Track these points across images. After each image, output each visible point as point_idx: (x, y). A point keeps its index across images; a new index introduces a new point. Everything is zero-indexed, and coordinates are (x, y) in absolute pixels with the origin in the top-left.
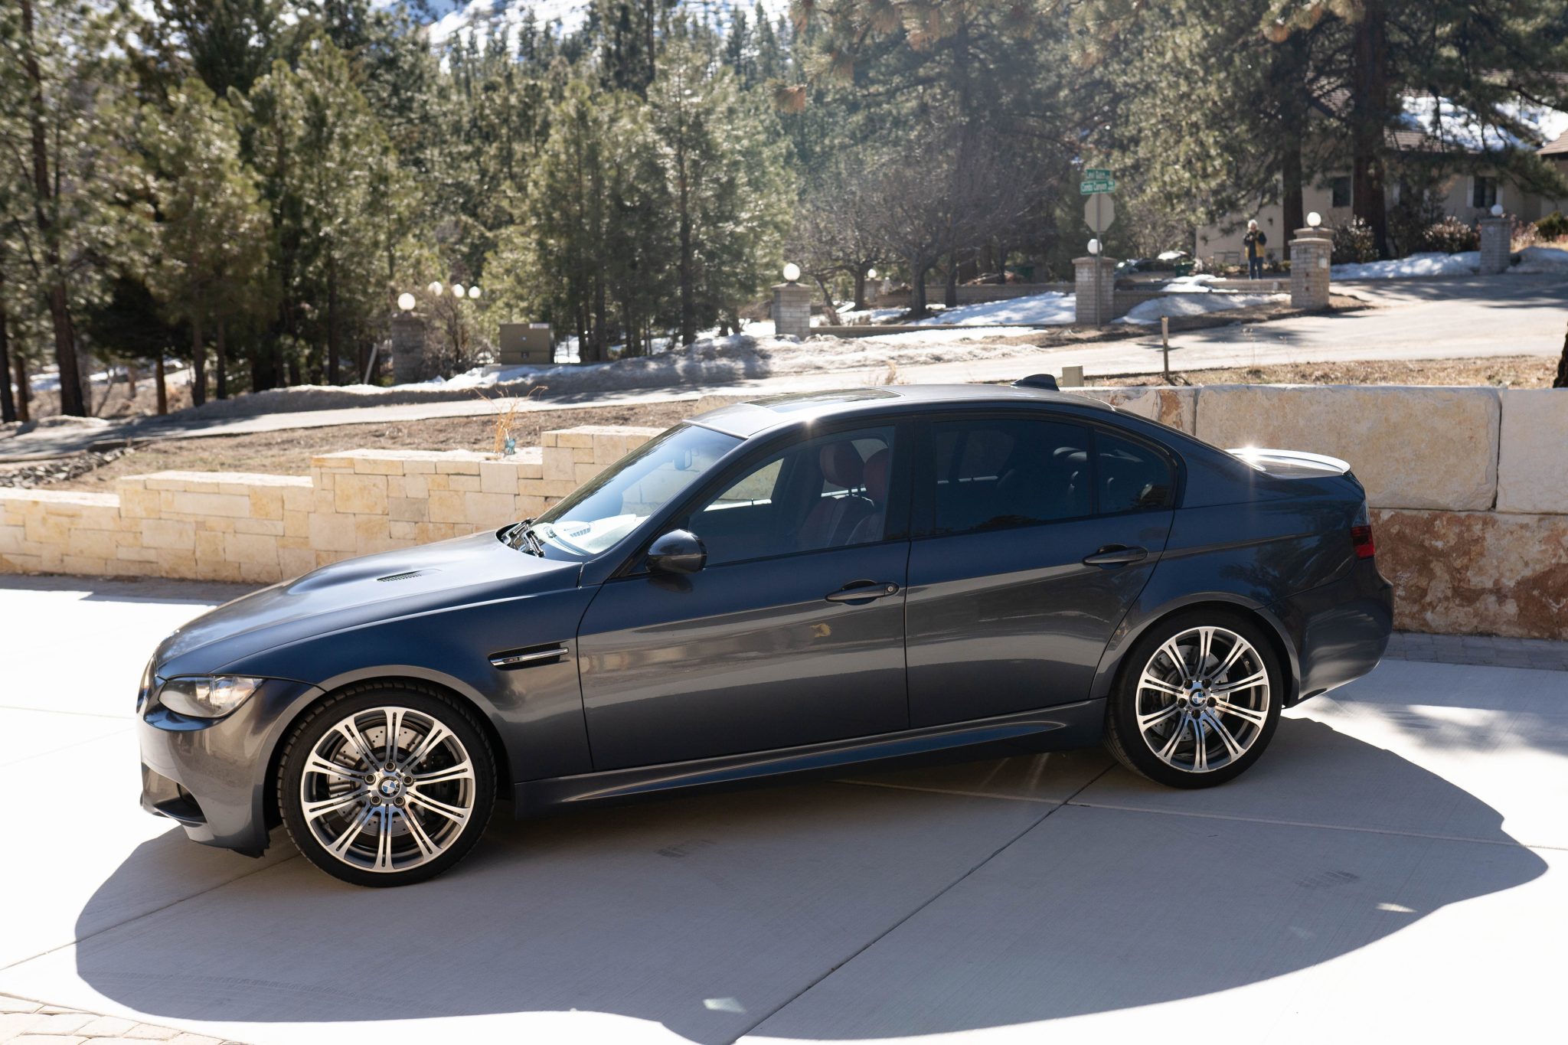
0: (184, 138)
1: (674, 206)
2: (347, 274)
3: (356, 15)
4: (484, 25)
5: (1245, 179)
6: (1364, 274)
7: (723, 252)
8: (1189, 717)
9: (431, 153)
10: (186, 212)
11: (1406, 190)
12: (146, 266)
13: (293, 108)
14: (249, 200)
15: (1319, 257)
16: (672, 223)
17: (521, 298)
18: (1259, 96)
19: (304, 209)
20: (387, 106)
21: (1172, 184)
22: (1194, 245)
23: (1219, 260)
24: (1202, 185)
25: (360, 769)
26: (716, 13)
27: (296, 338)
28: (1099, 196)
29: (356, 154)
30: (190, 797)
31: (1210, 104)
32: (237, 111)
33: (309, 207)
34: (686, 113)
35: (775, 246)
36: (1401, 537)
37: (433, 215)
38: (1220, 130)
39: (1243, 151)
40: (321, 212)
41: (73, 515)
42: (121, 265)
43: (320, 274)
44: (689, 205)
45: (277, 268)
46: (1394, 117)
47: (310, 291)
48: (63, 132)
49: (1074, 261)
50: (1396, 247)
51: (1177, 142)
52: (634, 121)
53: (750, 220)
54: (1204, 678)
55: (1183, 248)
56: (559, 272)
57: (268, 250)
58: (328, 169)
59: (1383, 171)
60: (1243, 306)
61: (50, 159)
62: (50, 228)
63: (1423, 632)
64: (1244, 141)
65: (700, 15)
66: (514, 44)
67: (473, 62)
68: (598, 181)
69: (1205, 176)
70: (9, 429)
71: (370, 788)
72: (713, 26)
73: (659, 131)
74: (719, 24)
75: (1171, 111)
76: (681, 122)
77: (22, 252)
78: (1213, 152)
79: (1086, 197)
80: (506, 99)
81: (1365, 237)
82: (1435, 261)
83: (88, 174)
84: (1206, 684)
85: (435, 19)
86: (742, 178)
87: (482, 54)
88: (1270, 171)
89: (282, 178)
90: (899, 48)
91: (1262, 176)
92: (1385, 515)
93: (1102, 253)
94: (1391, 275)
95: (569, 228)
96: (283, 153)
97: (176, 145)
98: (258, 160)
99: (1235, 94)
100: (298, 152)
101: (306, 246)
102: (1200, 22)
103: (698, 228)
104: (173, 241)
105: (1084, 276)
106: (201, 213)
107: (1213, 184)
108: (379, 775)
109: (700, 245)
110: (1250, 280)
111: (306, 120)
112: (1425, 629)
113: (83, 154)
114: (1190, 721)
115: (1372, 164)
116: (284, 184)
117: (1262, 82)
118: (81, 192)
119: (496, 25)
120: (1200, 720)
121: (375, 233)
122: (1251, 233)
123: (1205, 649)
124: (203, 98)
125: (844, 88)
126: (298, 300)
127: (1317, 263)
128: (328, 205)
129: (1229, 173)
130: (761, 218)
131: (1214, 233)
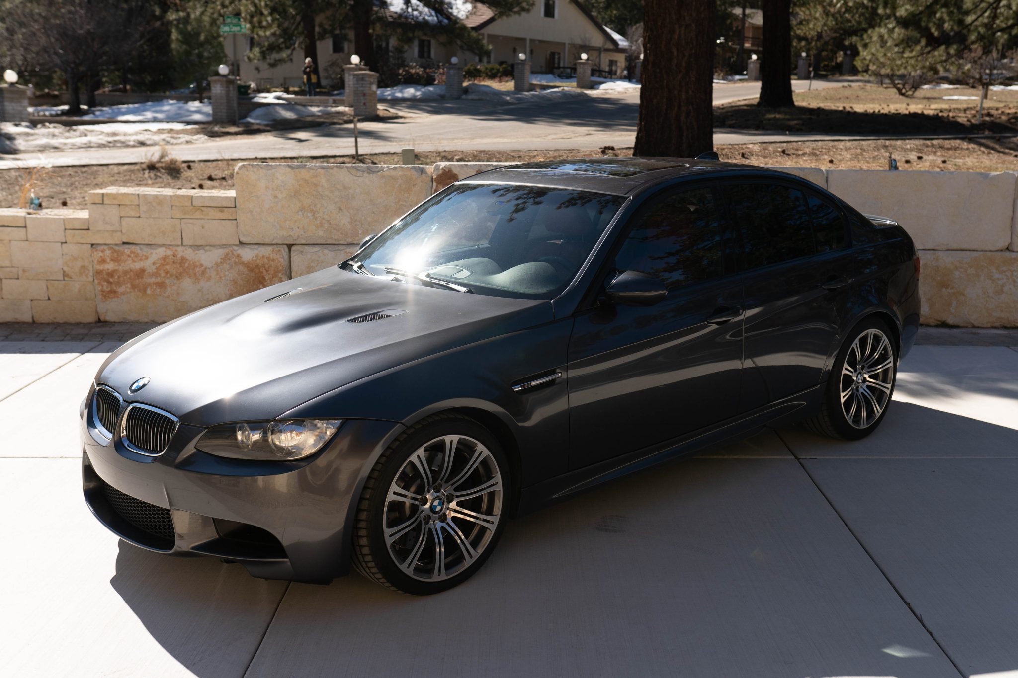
15: (371, 84)
28: (234, 36)
60: (320, 114)
64: (288, 6)
71: (422, 509)
82: (417, 90)
93: (227, 74)
105: (217, 90)
107: (268, 33)
110: (308, 97)
122: (308, 67)
127: (370, 88)
129: (278, 27)
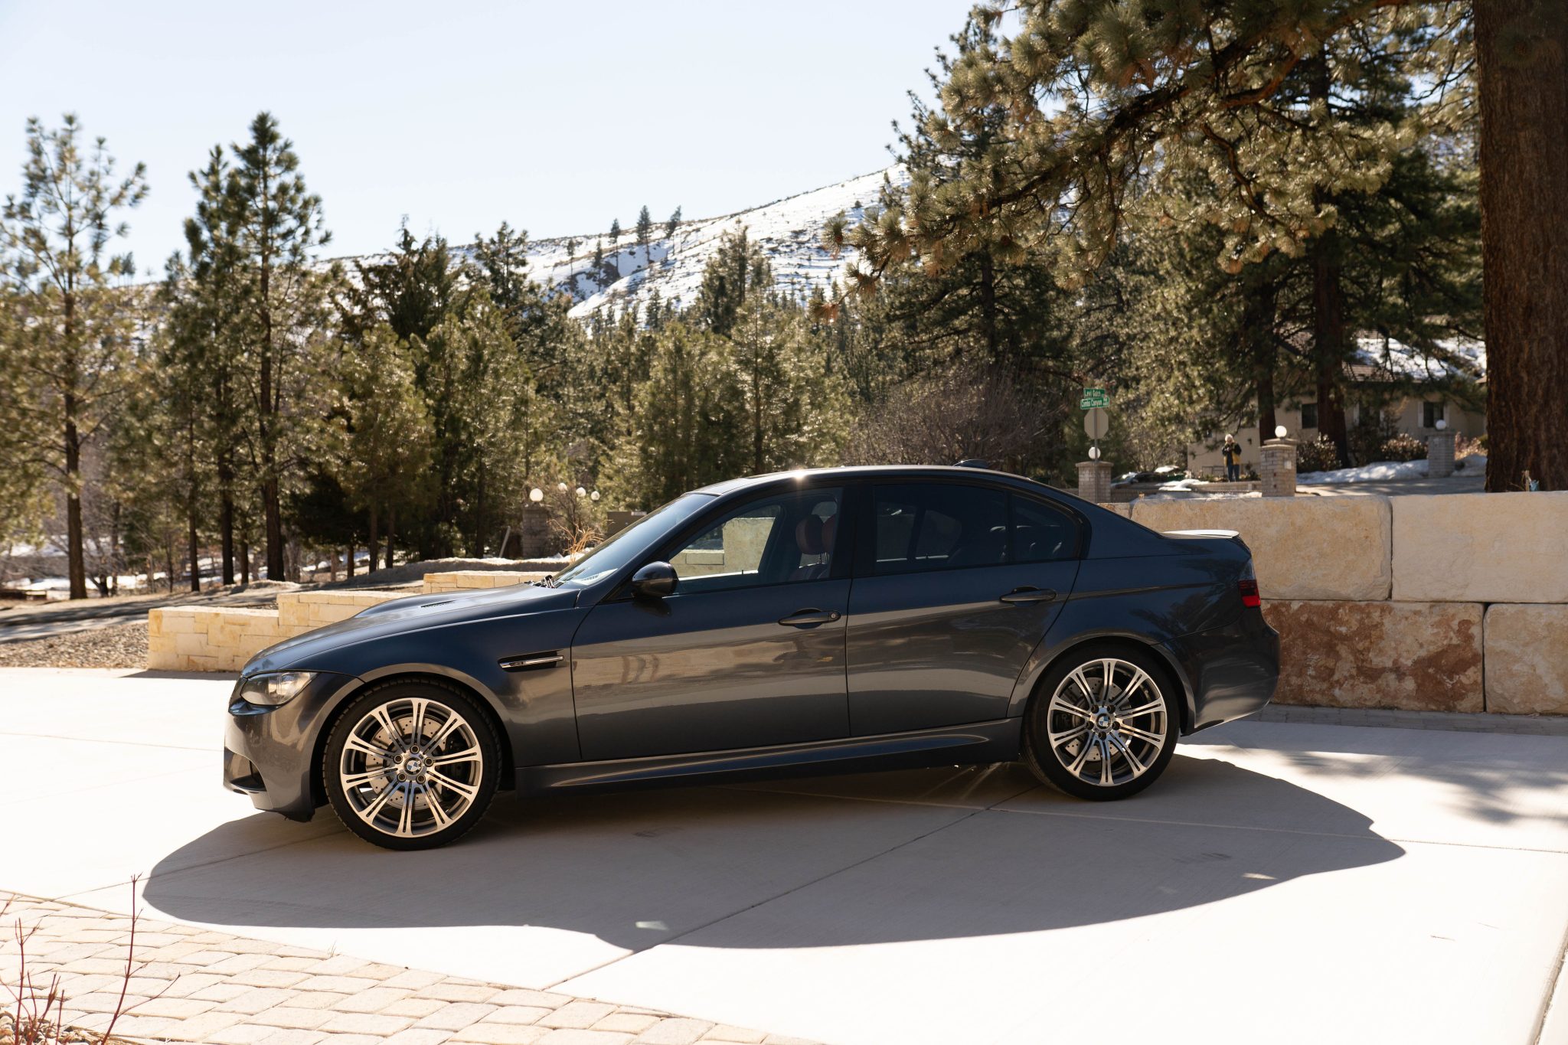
0: (373, 368)
1: (750, 421)
2: (494, 477)
3: (514, 286)
4: (620, 302)
5: (1225, 405)
6: (1328, 480)
7: (789, 457)
8: (1096, 738)
9: (569, 391)
10: (372, 426)
11: (1364, 411)
12: (338, 466)
13: (458, 348)
14: (420, 416)
15: (1284, 460)
16: (749, 434)
17: (627, 493)
18: (1235, 336)
19: (462, 424)
20: (534, 353)
21: (1164, 410)
22: (1186, 461)
23: (1208, 472)
24: (1189, 409)
25: (391, 752)
26: (800, 290)
27: (451, 525)
28: (1096, 410)
29: (504, 383)
30: (258, 774)
31: (1193, 344)
32: (416, 351)
33: (465, 423)
34: (761, 348)
35: (831, 454)
36: (1309, 623)
37: (567, 437)
38: (1204, 366)
39: (1222, 381)
40: (475, 428)
41: (244, 624)
42: (320, 464)
43: (473, 475)
44: (762, 421)
45: (439, 471)
46: (1350, 353)
47: (463, 490)
48: (284, 366)
49: (1077, 465)
50: (1357, 459)
51: (1169, 378)
52: (721, 354)
53: (811, 432)
54: (1109, 704)
55: (1177, 464)
56: (657, 472)
57: (432, 455)
58: (482, 394)
59: (1342, 396)
61: (273, 385)
62: (268, 437)
63: (1333, 706)
64: (1224, 373)
65: (788, 292)
66: (642, 316)
67: (610, 330)
68: (690, 400)
69: (1191, 402)
71: (396, 766)
72: (798, 301)
73: (740, 362)
74: (803, 299)
75: (1163, 352)
76: (757, 356)
77: (247, 456)
78: (1197, 383)
79: (1085, 412)
80: (628, 348)
81: (1328, 450)
83: (299, 395)
84: (1111, 710)
85: (583, 298)
86: (805, 399)
87: (617, 324)
88: (1246, 398)
89: (447, 402)
90: (939, 305)
91: (1239, 401)
92: (1295, 606)
93: (1101, 458)
94: (1351, 480)
95: (666, 438)
96: (449, 383)
97: (367, 373)
98: (430, 388)
99: (1214, 336)
100: (460, 382)
101: (461, 454)
102: (1184, 280)
103: (770, 439)
104: (360, 447)
105: (1085, 477)
106: (383, 423)
108: (405, 756)
109: (769, 451)
111: (467, 357)
112: (1334, 703)
113: (297, 382)
114: (1097, 742)
115: (1332, 390)
116: (448, 407)
117: (1236, 326)
118: (293, 410)
119: (629, 302)
120: (1107, 741)
121: (517, 444)
122: (1228, 446)
123: (1108, 680)
124: (389, 338)
125: (895, 337)
126: (455, 497)
127: (1284, 466)
128: (481, 422)
129: (1211, 399)
130: (820, 430)
131: (1200, 449)
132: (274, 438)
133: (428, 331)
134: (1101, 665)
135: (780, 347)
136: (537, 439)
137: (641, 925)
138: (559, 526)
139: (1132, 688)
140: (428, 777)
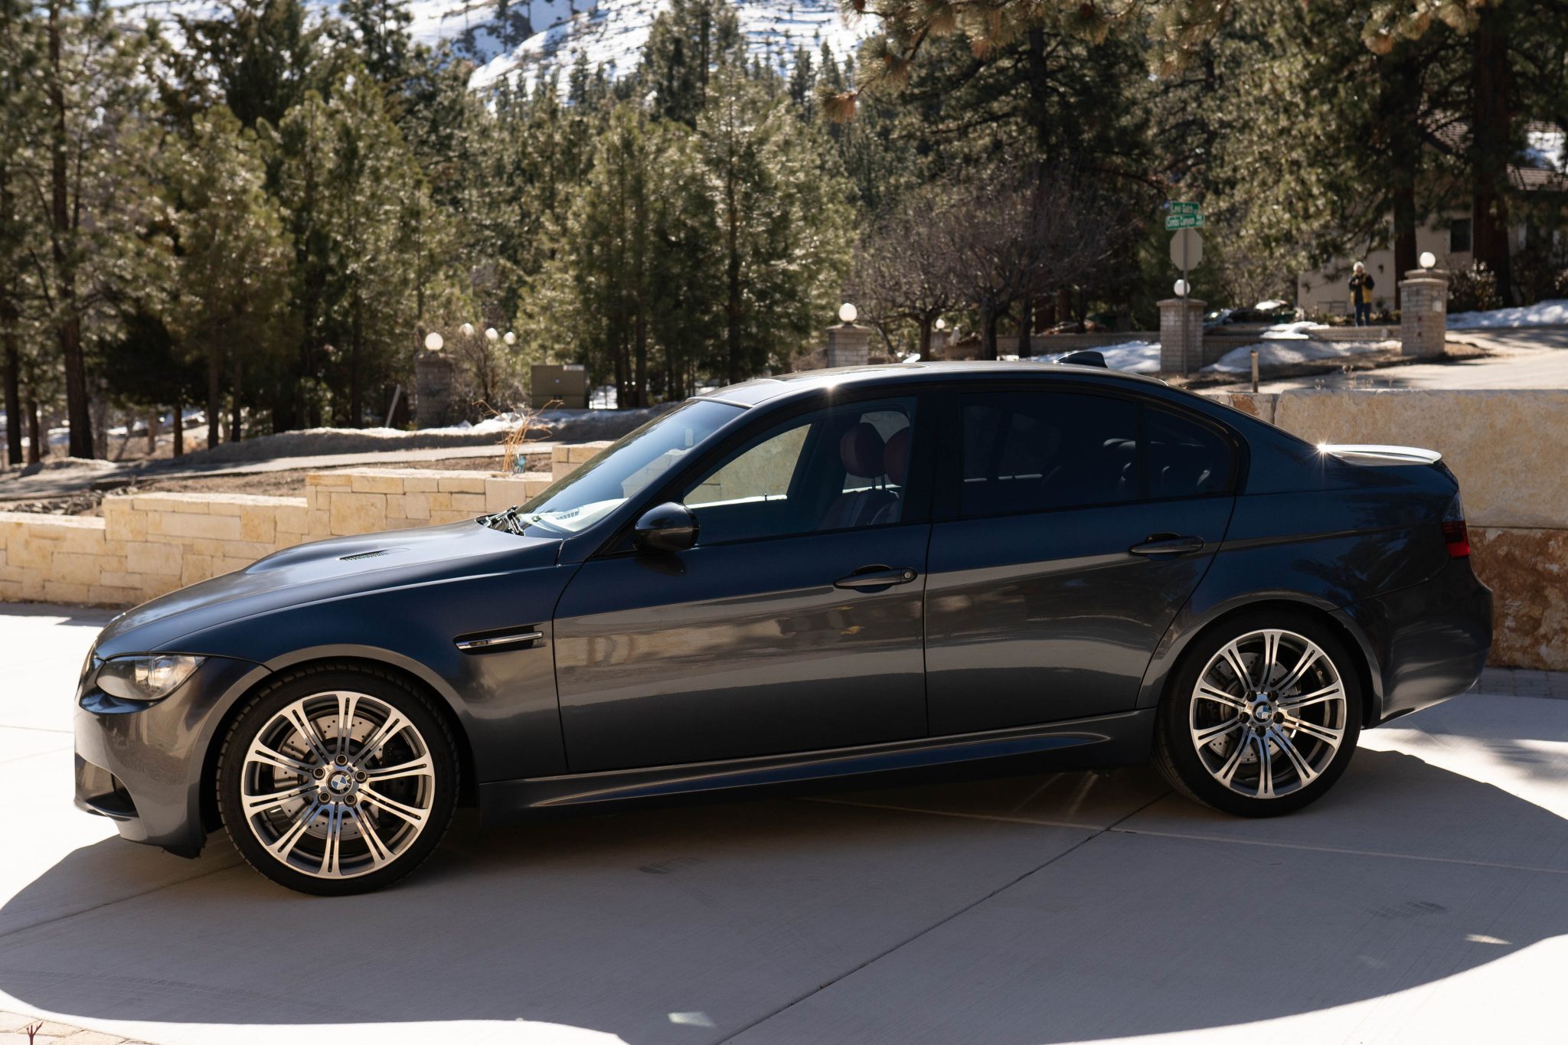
0: (207, 167)
1: (722, 241)
2: (374, 314)
3: (395, 49)
4: (533, 68)
5: (1351, 221)
6: (1485, 323)
7: (775, 291)
8: (1253, 734)
9: (471, 194)
10: (207, 247)
11: (1532, 230)
12: (163, 302)
13: (323, 139)
14: (274, 233)
15: (1433, 299)
16: (721, 260)
17: (558, 338)
18: (1366, 129)
19: (331, 244)
20: (423, 142)
21: (1270, 227)
22: (1296, 295)
23: (1324, 310)
24: (1304, 226)
25: (309, 763)
26: (779, 53)
27: (318, 381)
28: (1186, 231)
29: (387, 188)
30: (124, 791)
31: (1312, 139)
32: (265, 142)
33: (335, 242)
34: (738, 142)
35: (831, 287)
36: (1510, 559)
37: (469, 258)
38: (1324, 168)
39: (1348, 189)
40: (348, 249)
41: (56, 537)
42: (137, 300)
43: (346, 313)
44: (738, 242)
45: (300, 307)
46: (1519, 154)
47: (334, 332)
48: (84, 164)
49: (1159, 304)
50: (1522, 295)
51: (1277, 182)
52: (682, 150)
53: (804, 257)
54: (1271, 689)
55: (1283, 298)
56: (598, 310)
57: (291, 288)
58: (357, 203)
59: (1506, 211)
60: (1348, 354)
61: (69, 190)
62: (66, 262)
63: (1537, 669)
64: (1350, 178)
65: (762, 56)
66: (564, 87)
67: (521, 105)
68: (642, 213)
69: (1307, 217)
70: (14, 471)
71: (317, 783)
72: (776, 68)
73: (708, 162)
74: (783, 65)
75: (1269, 148)
76: (732, 153)
77: (37, 287)
78: (1315, 191)
79: (1171, 234)
80: (550, 136)
81: (1486, 283)
83: (108, 205)
84: (1273, 697)
85: (483, 61)
86: (796, 211)
87: (530, 98)
88: (1380, 212)
89: (309, 213)
90: (972, 81)
91: (1370, 216)
92: (1492, 535)
93: (1189, 296)
94: (1516, 324)
95: (610, 264)
96: (311, 187)
97: (199, 175)
98: (285, 193)
99: (1339, 128)
100: (327, 185)
101: (330, 284)
102: (1301, 51)
103: (749, 266)
104: (192, 277)
105: (1170, 320)
106: (223, 245)
107: (1316, 225)
108: (329, 768)
109: (748, 283)
110: (1357, 328)
111: (337, 152)
112: (1539, 665)
113: (104, 185)
114: (1254, 739)
115: (1494, 203)
116: (311, 219)
117: (1369, 114)
118: (99, 224)
119: (547, 67)
120: (1266, 738)
121: (405, 271)
122: (1357, 277)
123: (1271, 656)
124: (229, 127)
125: (912, 124)
126: (322, 342)
127: (1431, 306)
128: (356, 241)
129: (1333, 214)
130: (816, 255)
131: (1317, 280)
132: (74, 264)
133: (281, 115)
134: (1262, 637)
135: (762, 141)
136: (433, 264)
137: (676, 1018)
138: (465, 385)
139: (1302, 667)
140: (360, 797)
